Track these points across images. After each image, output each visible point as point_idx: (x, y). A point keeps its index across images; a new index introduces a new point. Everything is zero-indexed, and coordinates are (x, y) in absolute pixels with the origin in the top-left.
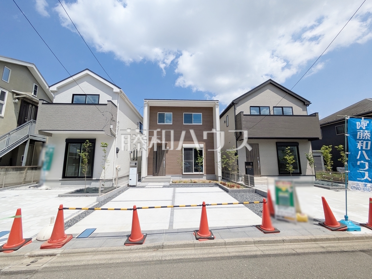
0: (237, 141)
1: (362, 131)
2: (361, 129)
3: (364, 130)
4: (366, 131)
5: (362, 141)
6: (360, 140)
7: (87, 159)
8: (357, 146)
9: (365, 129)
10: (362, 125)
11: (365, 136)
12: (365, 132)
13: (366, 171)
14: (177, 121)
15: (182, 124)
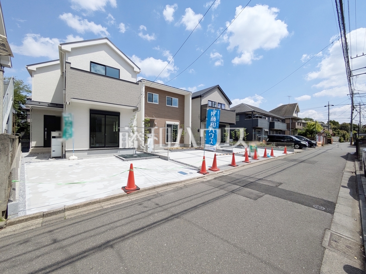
0: (201, 122)
1: (213, 117)
6: (212, 122)
11: (214, 120)
13: (212, 139)
14: (162, 102)
15: (165, 105)
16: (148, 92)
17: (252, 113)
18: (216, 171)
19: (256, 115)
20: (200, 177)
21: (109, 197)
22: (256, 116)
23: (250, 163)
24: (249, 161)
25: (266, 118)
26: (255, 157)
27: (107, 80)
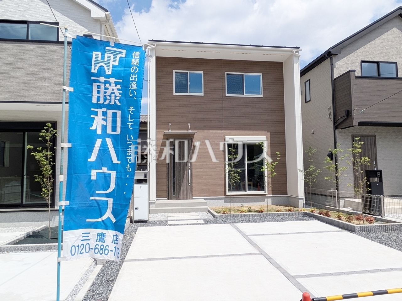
0: (337, 131)
1: (102, 79)
2: (101, 72)
3: (108, 76)
4: (112, 80)
5: (105, 110)
6: (100, 107)
7: (50, 164)
8: (92, 125)
9: (110, 73)
10: (105, 63)
11: (110, 96)
12: (110, 84)
14: (213, 88)
15: (224, 95)
16: (174, 71)
27: (4, 49)
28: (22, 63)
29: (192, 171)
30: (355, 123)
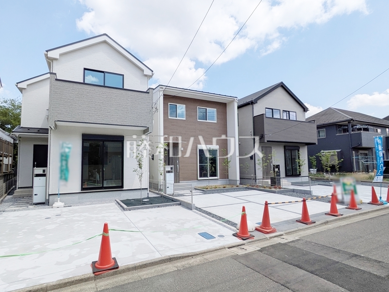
14: (190, 116)
15: (196, 120)
16: (169, 103)
17: (349, 122)
18: (268, 233)
19: (356, 125)
20: (234, 245)
21: (64, 282)
22: (358, 127)
23: (341, 217)
24: (339, 213)
25: (377, 130)
26: (353, 205)
27: (104, 92)
28: (115, 101)
29: (179, 166)
30: (266, 141)
